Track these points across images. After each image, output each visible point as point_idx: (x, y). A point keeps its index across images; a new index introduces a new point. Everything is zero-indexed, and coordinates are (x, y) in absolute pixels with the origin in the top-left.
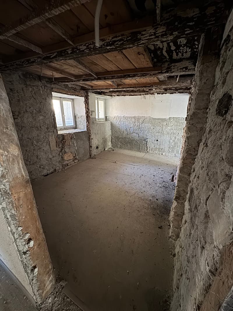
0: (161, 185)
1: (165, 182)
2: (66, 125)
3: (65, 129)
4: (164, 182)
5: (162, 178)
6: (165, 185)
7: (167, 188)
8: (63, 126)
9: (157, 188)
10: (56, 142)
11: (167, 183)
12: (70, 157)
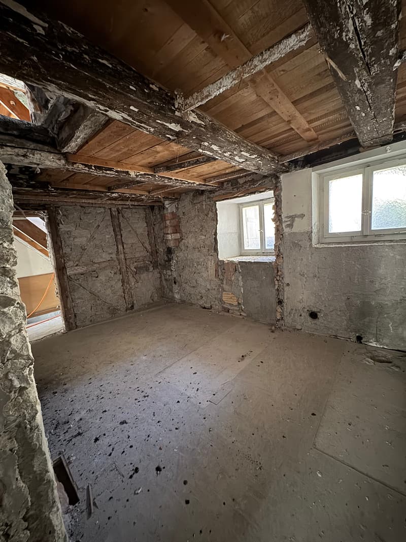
0: (77, 419)
1: (76, 436)
2: (267, 248)
3: (265, 254)
4: (79, 434)
5: (96, 440)
6: (66, 426)
7: (55, 426)
8: (260, 248)
9: (77, 406)
10: (216, 270)
11: (67, 438)
12: (232, 300)
